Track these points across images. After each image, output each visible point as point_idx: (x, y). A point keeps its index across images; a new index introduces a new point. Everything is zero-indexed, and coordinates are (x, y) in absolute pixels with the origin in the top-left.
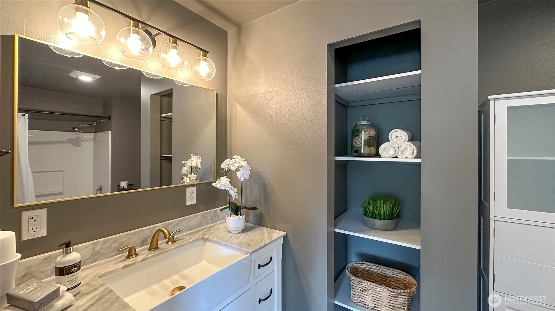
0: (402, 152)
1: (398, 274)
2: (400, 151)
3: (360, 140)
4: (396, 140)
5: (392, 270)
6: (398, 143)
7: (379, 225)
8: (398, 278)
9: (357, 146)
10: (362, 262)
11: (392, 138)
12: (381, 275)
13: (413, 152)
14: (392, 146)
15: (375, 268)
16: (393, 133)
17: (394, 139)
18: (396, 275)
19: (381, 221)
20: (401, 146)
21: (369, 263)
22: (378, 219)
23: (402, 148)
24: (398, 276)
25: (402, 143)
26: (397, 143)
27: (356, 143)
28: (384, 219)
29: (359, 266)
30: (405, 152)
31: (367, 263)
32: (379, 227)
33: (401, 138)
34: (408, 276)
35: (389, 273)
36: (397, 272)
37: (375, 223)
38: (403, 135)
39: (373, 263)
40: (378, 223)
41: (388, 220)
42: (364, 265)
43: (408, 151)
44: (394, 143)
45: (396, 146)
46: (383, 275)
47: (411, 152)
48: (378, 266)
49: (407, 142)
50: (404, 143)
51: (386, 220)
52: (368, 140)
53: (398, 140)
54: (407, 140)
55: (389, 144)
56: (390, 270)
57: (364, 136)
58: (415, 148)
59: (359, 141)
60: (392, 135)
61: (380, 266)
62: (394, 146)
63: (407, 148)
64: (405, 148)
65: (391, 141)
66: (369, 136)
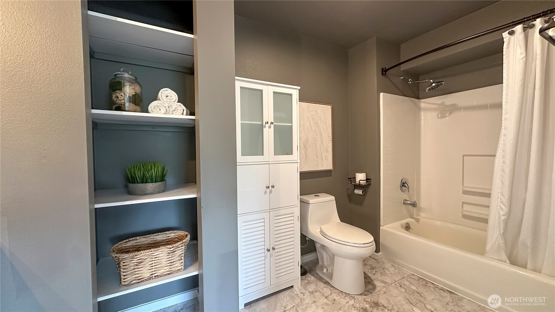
0: (172, 112)
1: (169, 235)
2: (171, 110)
3: (123, 94)
4: (167, 100)
5: (162, 234)
6: (169, 103)
7: (150, 189)
8: (168, 239)
9: (119, 101)
10: (128, 240)
11: (163, 96)
12: (151, 244)
13: (182, 112)
14: (163, 104)
15: (143, 239)
16: (163, 92)
17: (165, 98)
18: (167, 237)
19: (153, 185)
20: (172, 106)
21: (136, 238)
22: (149, 183)
23: (172, 108)
24: (168, 237)
25: (172, 103)
26: (167, 103)
27: (118, 98)
28: (156, 182)
29: (124, 246)
30: (175, 112)
31: (134, 238)
32: (151, 191)
33: (171, 98)
34: (178, 232)
35: (159, 239)
36: (167, 234)
37: (147, 187)
38: (173, 96)
39: (141, 236)
40: (150, 186)
41: (159, 182)
42: (130, 241)
43: (179, 111)
44: (165, 102)
45: (166, 105)
46: (153, 244)
47: (181, 112)
48: (147, 236)
49: (177, 102)
50: (174, 103)
51: (158, 182)
52: (134, 97)
53: (169, 99)
54: (177, 101)
55: (159, 103)
56: (161, 235)
57: (128, 90)
58: (184, 108)
59: (122, 96)
60: (163, 93)
61: (149, 235)
62: (165, 105)
63: (177, 108)
64: (176, 108)
65: (161, 99)
66: (135, 92)
